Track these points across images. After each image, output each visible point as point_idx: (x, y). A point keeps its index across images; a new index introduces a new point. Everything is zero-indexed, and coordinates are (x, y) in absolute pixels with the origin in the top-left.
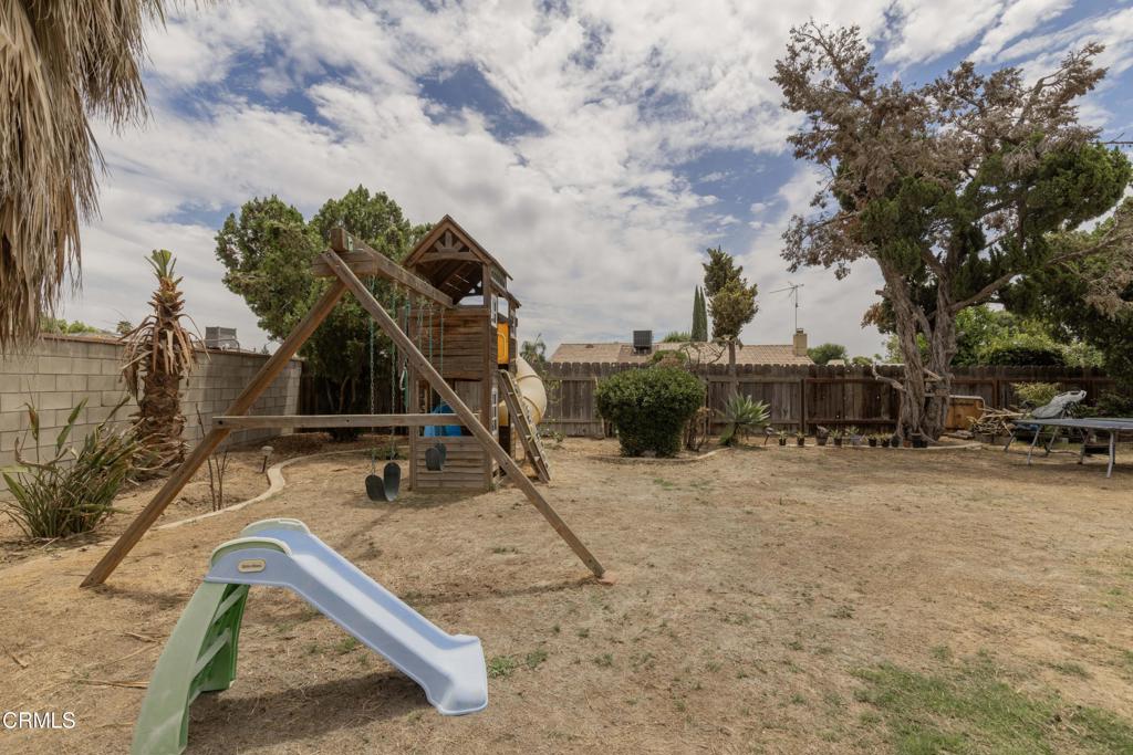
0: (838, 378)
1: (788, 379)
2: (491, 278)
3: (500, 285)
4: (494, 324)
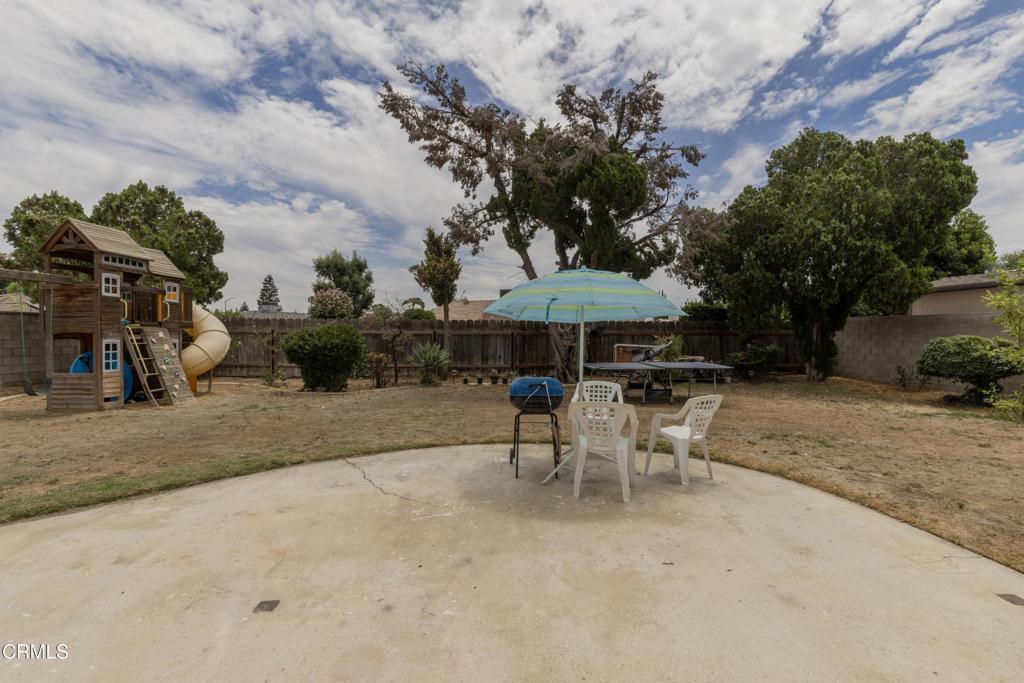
1: (501, 332)
2: (104, 262)
3: (130, 266)
4: (111, 294)
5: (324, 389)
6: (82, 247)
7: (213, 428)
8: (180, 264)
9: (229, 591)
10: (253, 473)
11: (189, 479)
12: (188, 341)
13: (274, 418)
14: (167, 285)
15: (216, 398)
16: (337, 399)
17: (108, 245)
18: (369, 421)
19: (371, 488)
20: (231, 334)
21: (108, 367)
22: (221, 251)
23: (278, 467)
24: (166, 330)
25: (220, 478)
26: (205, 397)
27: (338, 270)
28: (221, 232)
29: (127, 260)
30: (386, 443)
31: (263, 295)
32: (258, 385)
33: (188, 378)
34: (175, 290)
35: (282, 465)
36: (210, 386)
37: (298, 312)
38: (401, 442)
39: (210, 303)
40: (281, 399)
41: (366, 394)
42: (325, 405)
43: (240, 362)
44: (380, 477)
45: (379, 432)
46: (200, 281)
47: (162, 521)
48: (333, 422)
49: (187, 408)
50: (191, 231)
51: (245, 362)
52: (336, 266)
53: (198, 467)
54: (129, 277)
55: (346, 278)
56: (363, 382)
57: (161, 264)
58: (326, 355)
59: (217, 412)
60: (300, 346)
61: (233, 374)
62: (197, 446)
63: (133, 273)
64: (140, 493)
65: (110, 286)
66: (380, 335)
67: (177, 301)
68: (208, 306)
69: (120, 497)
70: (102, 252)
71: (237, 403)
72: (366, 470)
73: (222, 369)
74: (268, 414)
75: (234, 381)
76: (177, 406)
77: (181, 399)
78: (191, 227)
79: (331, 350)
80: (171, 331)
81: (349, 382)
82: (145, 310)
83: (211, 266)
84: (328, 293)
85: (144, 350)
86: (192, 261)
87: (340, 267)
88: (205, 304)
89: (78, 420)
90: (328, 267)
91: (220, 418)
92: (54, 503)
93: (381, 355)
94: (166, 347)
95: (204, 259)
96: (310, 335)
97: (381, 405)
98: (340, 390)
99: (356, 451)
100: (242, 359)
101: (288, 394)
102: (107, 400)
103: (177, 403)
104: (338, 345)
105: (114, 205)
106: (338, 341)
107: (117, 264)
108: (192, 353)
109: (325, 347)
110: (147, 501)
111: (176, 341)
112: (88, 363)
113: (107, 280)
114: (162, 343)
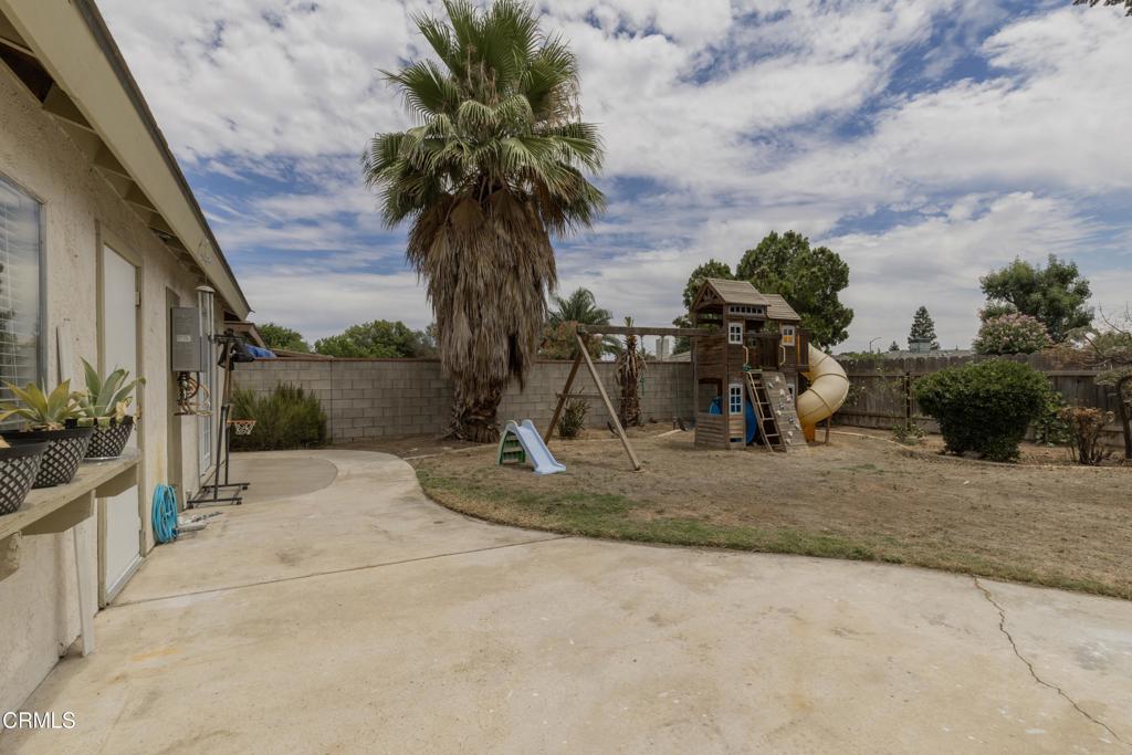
2: (730, 313)
3: (751, 314)
4: (736, 342)
5: (977, 455)
6: (717, 302)
7: (811, 485)
8: (798, 306)
9: (717, 730)
10: (829, 557)
11: (757, 543)
12: (804, 385)
13: (889, 486)
14: (783, 328)
15: (831, 449)
16: (995, 473)
17: (732, 296)
18: (1044, 520)
19: (1008, 654)
20: (850, 378)
21: (733, 410)
22: (846, 285)
23: (863, 560)
24: (781, 374)
25: (788, 552)
26: (820, 447)
27: (1022, 287)
28: (845, 265)
29: (747, 308)
30: (1070, 570)
31: (914, 332)
32: (886, 439)
33: (803, 426)
34: (791, 333)
35: (869, 558)
36: (827, 434)
37: (960, 349)
38: (1108, 580)
39: (834, 344)
40: (910, 461)
41: (1056, 471)
42: (972, 478)
43: (868, 410)
44: (1036, 638)
45: (1060, 545)
46: (823, 321)
47: (711, 586)
48: (974, 508)
49: (800, 457)
50: (813, 270)
51: (874, 411)
52: (1018, 280)
53: (771, 531)
54: (753, 325)
55: (1036, 296)
56: (1053, 451)
57: (779, 308)
58: (979, 408)
59: (824, 467)
60: (937, 394)
61: (861, 423)
62: (785, 504)
63: (755, 320)
64: (711, 545)
65: (735, 335)
66: (1091, 377)
67: (792, 344)
68: (831, 348)
69: (694, 544)
70: (729, 304)
71: (853, 459)
72: (1011, 614)
73: (841, 417)
74: (882, 479)
75: (860, 432)
76: (789, 455)
77: (795, 447)
78: (814, 265)
79: (987, 399)
80: (787, 376)
81: (1024, 449)
82: (767, 355)
83: (835, 304)
84: (1003, 320)
85: (762, 395)
86: (814, 301)
87: (1025, 281)
88: (830, 346)
89: (709, 456)
90: (1004, 284)
91: (824, 475)
92: (648, 532)
93: (1090, 410)
94: (782, 392)
95: (827, 297)
96: (954, 379)
97: (1082, 495)
98: (1005, 459)
99: (997, 569)
100: (871, 407)
101: (921, 456)
102: (733, 440)
103: (790, 451)
104: (997, 392)
105: (751, 260)
106: (998, 387)
107: (740, 313)
108: (808, 398)
109: (976, 396)
110: (714, 555)
111: (792, 386)
112: (720, 405)
113: (732, 329)
114: (778, 387)
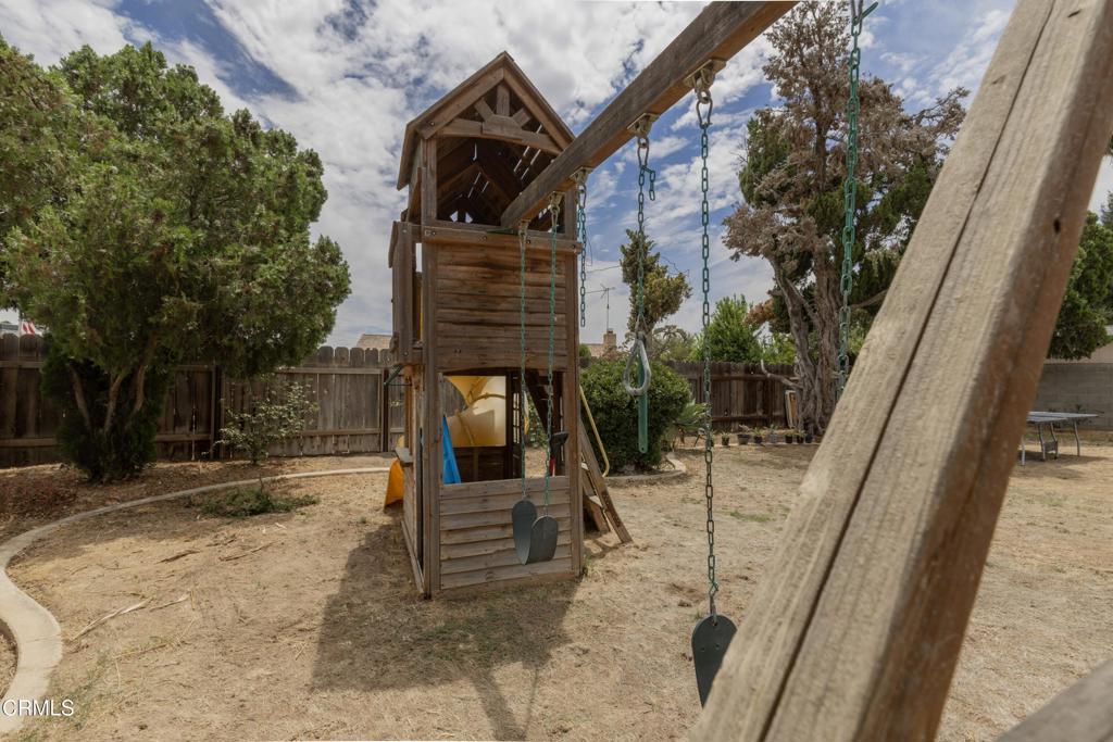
0: (726, 375)
